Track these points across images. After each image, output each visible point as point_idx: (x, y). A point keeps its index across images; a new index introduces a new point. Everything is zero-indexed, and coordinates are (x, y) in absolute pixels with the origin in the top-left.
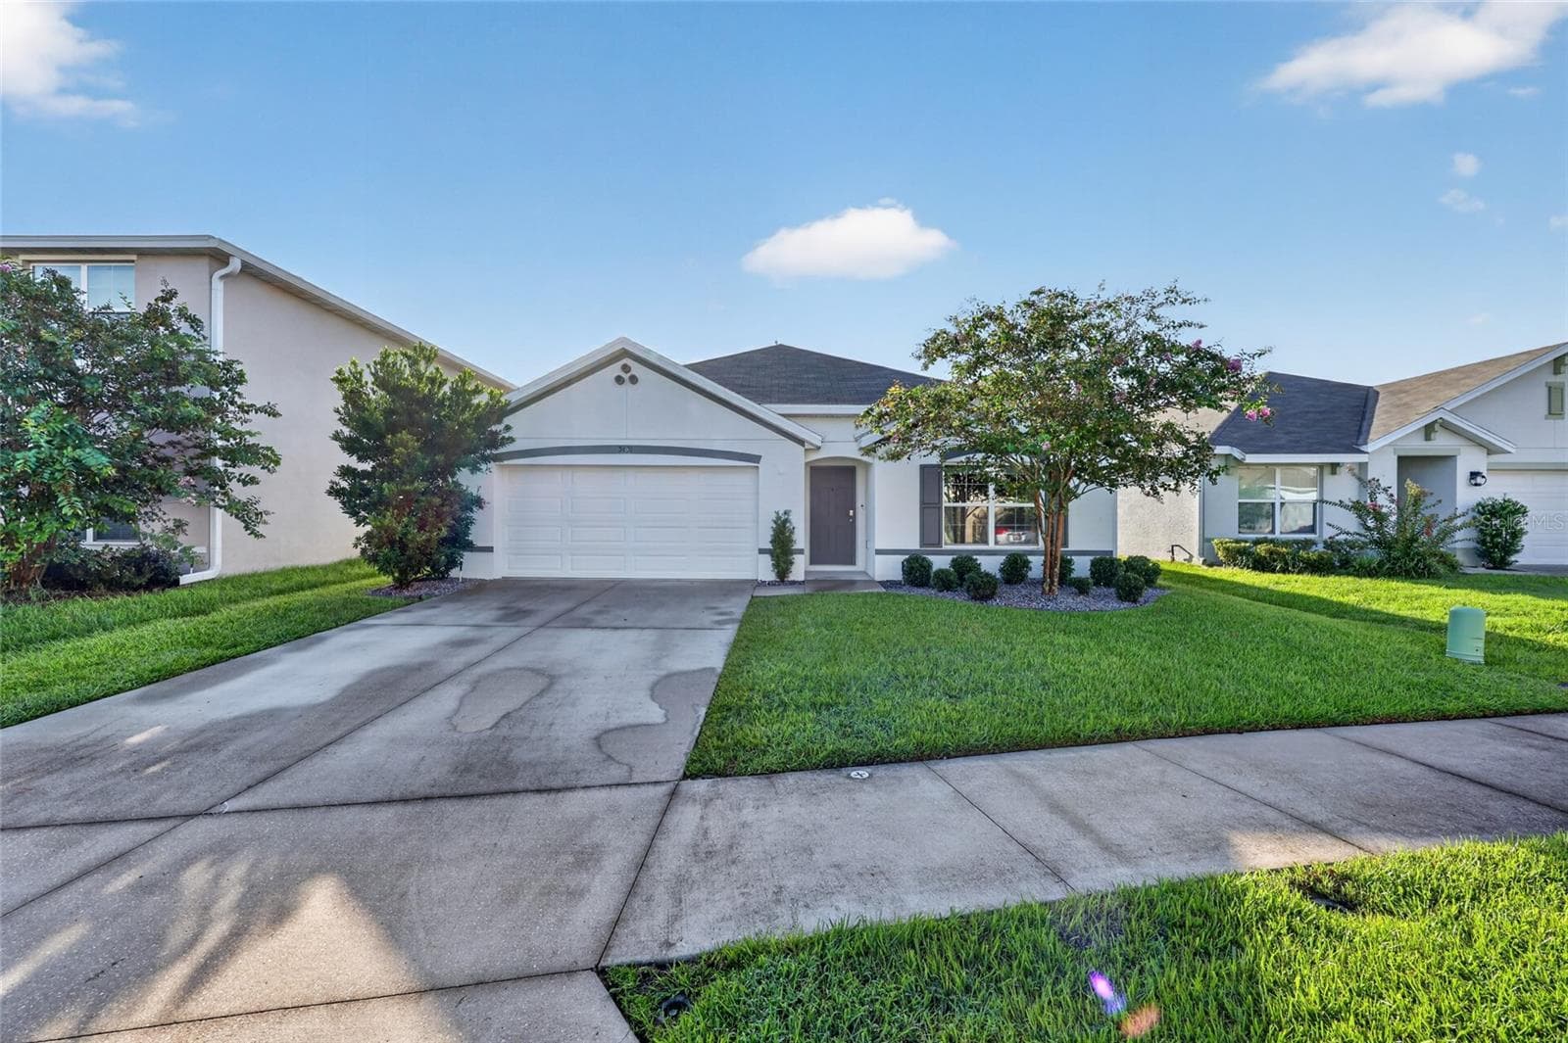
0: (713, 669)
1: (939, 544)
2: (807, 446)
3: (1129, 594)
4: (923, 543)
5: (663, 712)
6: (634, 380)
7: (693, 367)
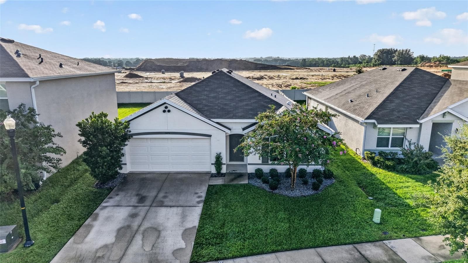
0: (195, 227)
1: (268, 162)
2: (226, 132)
4: (263, 162)
5: (185, 244)
6: (169, 111)
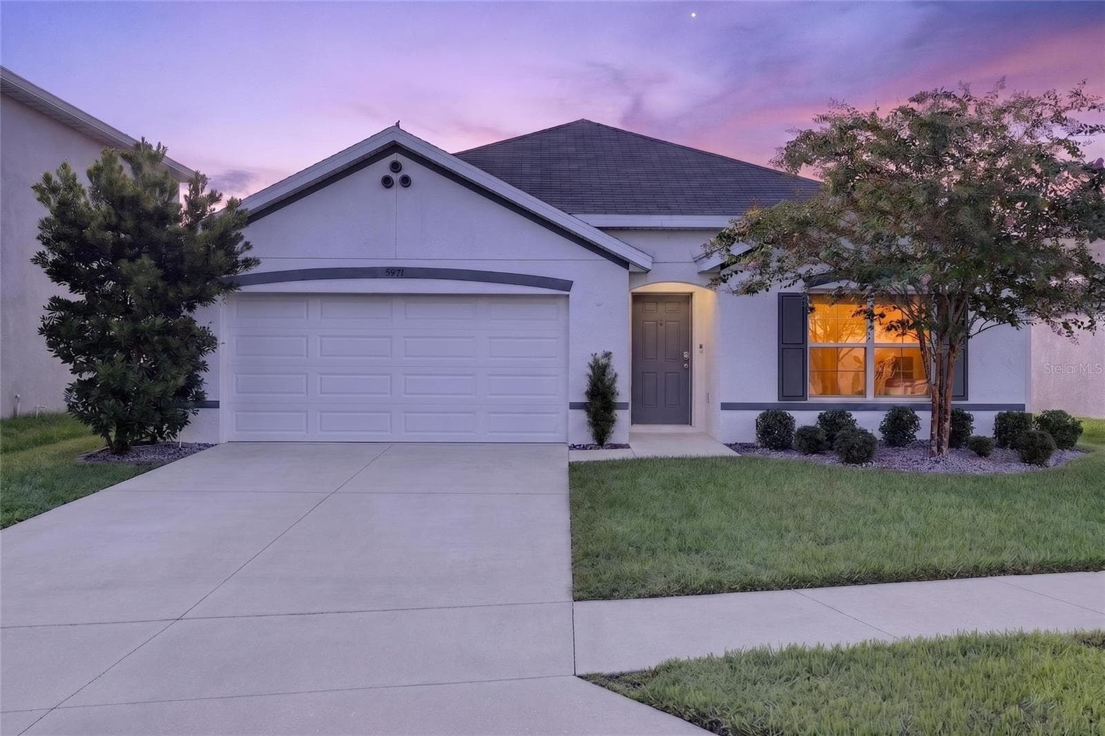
1: (804, 395)
2: (632, 268)
3: (1034, 453)
4: (782, 395)
6: (406, 181)
7: (464, 156)
